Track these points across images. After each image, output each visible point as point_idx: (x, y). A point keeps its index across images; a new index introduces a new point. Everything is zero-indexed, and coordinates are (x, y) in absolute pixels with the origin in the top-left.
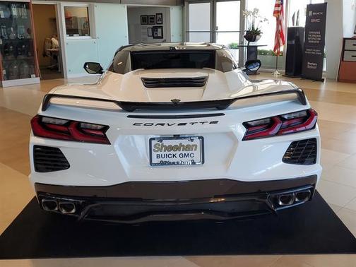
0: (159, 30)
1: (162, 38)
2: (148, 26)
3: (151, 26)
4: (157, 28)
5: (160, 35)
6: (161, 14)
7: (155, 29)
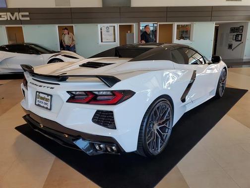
0: (240, 36)
1: (241, 41)
2: (233, 34)
3: (235, 34)
4: (239, 35)
5: (240, 39)
6: (243, 26)
7: (238, 35)
